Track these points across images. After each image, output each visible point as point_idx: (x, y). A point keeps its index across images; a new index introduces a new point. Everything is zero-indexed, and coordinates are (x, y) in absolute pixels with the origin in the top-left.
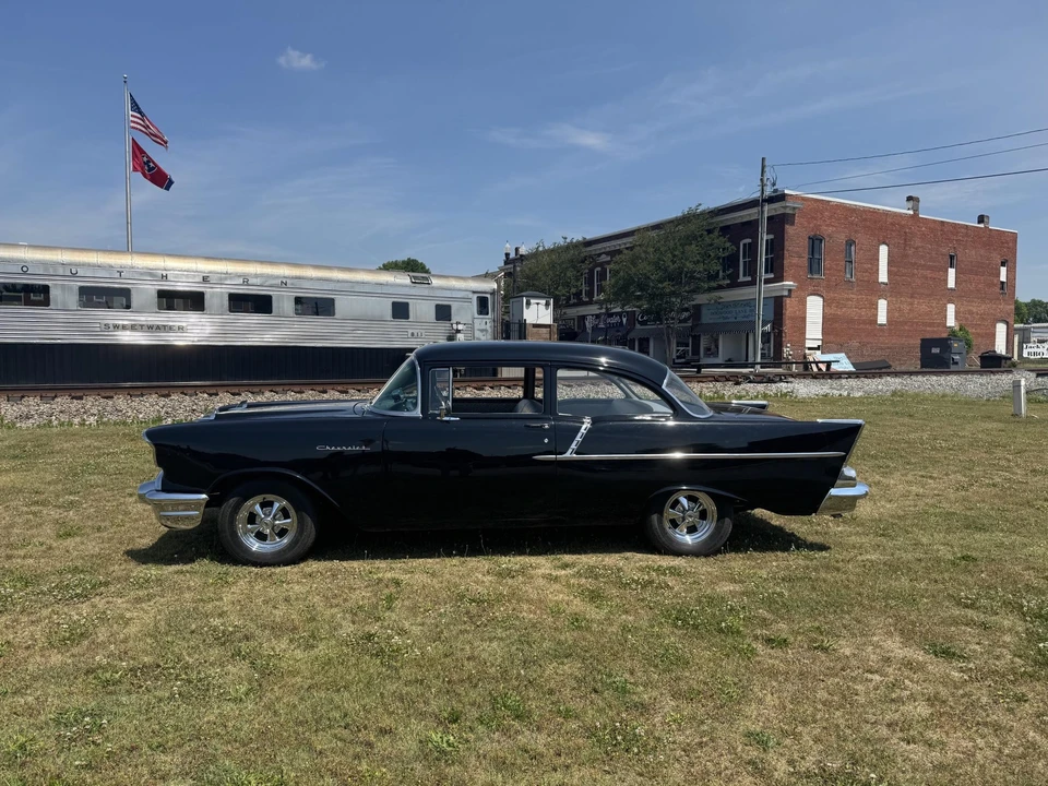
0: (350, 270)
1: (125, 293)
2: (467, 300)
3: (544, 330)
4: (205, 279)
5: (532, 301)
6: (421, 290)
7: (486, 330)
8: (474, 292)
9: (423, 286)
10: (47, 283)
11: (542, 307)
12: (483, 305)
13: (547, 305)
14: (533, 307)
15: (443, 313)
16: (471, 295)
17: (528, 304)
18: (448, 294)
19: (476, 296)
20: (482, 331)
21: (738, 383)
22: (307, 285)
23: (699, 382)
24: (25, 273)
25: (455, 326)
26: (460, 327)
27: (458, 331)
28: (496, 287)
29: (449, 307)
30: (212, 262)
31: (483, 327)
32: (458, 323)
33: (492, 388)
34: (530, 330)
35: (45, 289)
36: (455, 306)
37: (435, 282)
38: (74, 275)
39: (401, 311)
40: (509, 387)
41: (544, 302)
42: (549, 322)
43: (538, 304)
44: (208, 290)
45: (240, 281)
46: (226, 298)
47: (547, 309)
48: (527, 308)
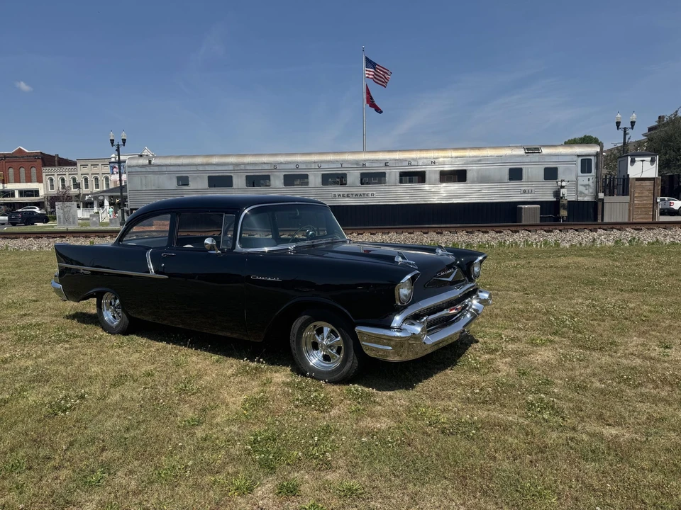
1: (344, 176)
2: (573, 162)
3: (648, 183)
4: (386, 165)
5: (636, 159)
6: (534, 157)
7: (589, 185)
8: (578, 156)
9: (535, 154)
10: (307, 173)
11: (647, 164)
12: (586, 165)
13: (652, 161)
14: (638, 164)
15: (551, 174)
16: (575, 158)
17: (633, 162)
18: (555, 159)
19: (580, 159)
20: (585, 186)
24: (297, 168)
25: (559, 183)
26: (564, 184)
27: (562, 187)
28: (599, 150)
29: (556, 169)
30: (390, 153)
31: (586, 182)
32: (562, 181)
33: (560, 231)
34: (632, 183)
35: (306, 176)
36: (561, 169)
37: (545, 151)
38: (320, 168)
39: (515, 174)
40: (577, 230)
41: (650, 159)
42: (653, 176)
43: (643, 161)
44: (388, 171)
45: (406, 163)
46: (398, 175)
47: (652, 165)
48: (632, 165)
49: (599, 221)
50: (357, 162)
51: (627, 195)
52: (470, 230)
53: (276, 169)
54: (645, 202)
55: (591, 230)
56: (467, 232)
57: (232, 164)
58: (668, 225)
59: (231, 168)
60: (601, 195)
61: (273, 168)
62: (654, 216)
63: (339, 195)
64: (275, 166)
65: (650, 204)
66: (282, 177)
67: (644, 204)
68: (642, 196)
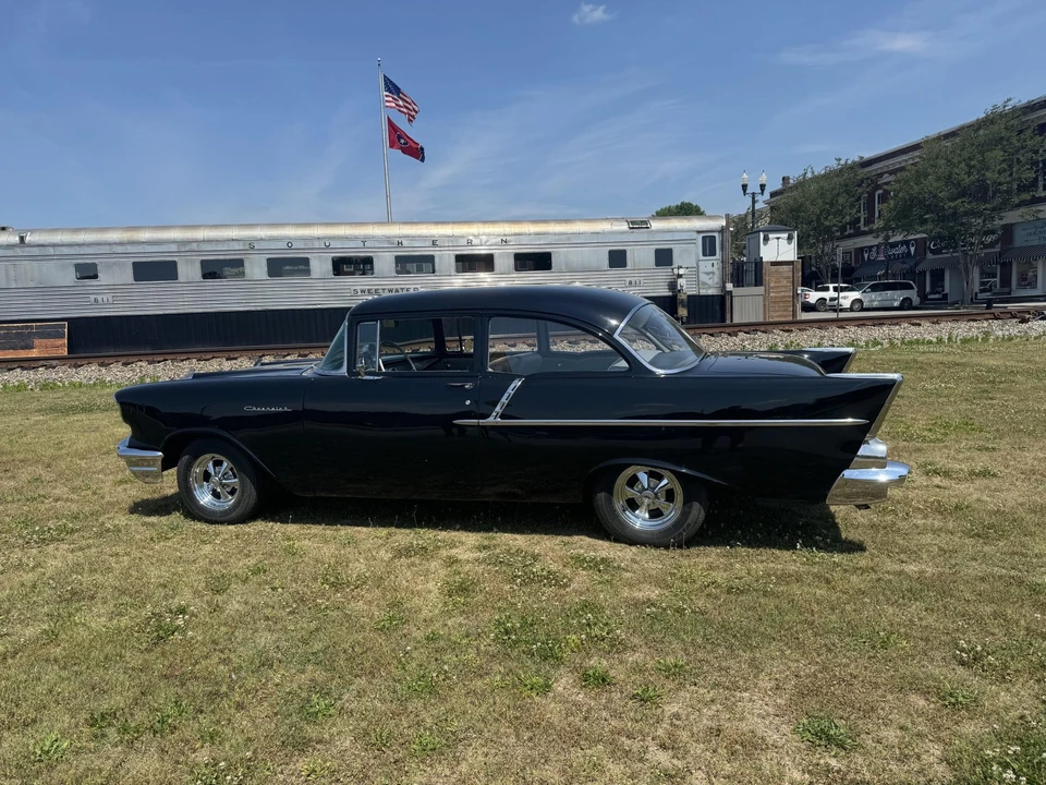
0: (567, 221)
1: (368, 261)
2: (691, 241)
3: (785, 268)
4: (434, 243)
5: (771, 236)
6: (640, 235)
7: (713, 273)
8: (699, 232)
9: (642, 230)
10: (307, 256)
11: (783, 242)
12: (709, 246)
13: (790, 238)
14: (773, 243)
15: (664, 257)
16: (695, 235)
17: (766, 239)
18: (668, 237)
19: (701, 236)
20: (708, 274)
21: (1024, 321)
22: (524, 240)
23: (969, 321)
24: (290, 248)
25: (676, 271)
26: (681, 271)
27: (680, 276)
28: (724, 224)
29: (670, 251)
30: (440, 226)
31: (710, 269)
32: (679, 267)
34: (767, 269)
35: (306, 261)
36: (677, 250)
37: (654, 225)
38: (328, 247)
39: (618, 259)
40: (712, 335)
41: (786, 235)
42: (791, 259)
43: (778, 238)
44: (438, 253)
45: (464, 242)
46: (453, 259)
47: (789, 243)
48: (765, 244)
49: (728, 322)
50: (388, 239)
51: (761, 285)
52: (573, 339)
53: (253, 248)
54: (783, 294)
55: (729, 334)
56: (570, 343)
57: (174, 242)
58: (822, 324)
59: (174, 248)
60: (729, 286)
61: (247, 247)
62: (794, 314)
63: (363, 291)
64: (251, 245)
65: (789, 297)
66: (265, 263)
67: (781, 297)
68: (780, 285)
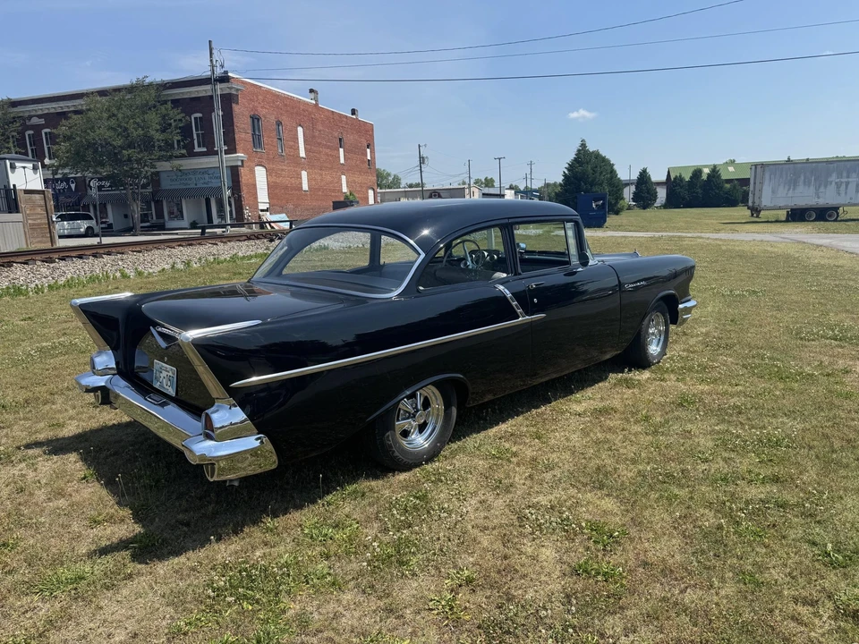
3: (37, 196)
5: (18, 164)
11: (29, 172)
13: (35, 168)
14: (19, 171)
17: (13, 167)
34: (21, 196)
41: (31, 165)
42: (39, 188)
43: (24, 168)
47: (35, 173)
48: (13, 172)
51: (18, 212)
54: (39, 221)
62: (52, 241)
65: (45, 224)
67: (38, 225)
68: (34, 211)
